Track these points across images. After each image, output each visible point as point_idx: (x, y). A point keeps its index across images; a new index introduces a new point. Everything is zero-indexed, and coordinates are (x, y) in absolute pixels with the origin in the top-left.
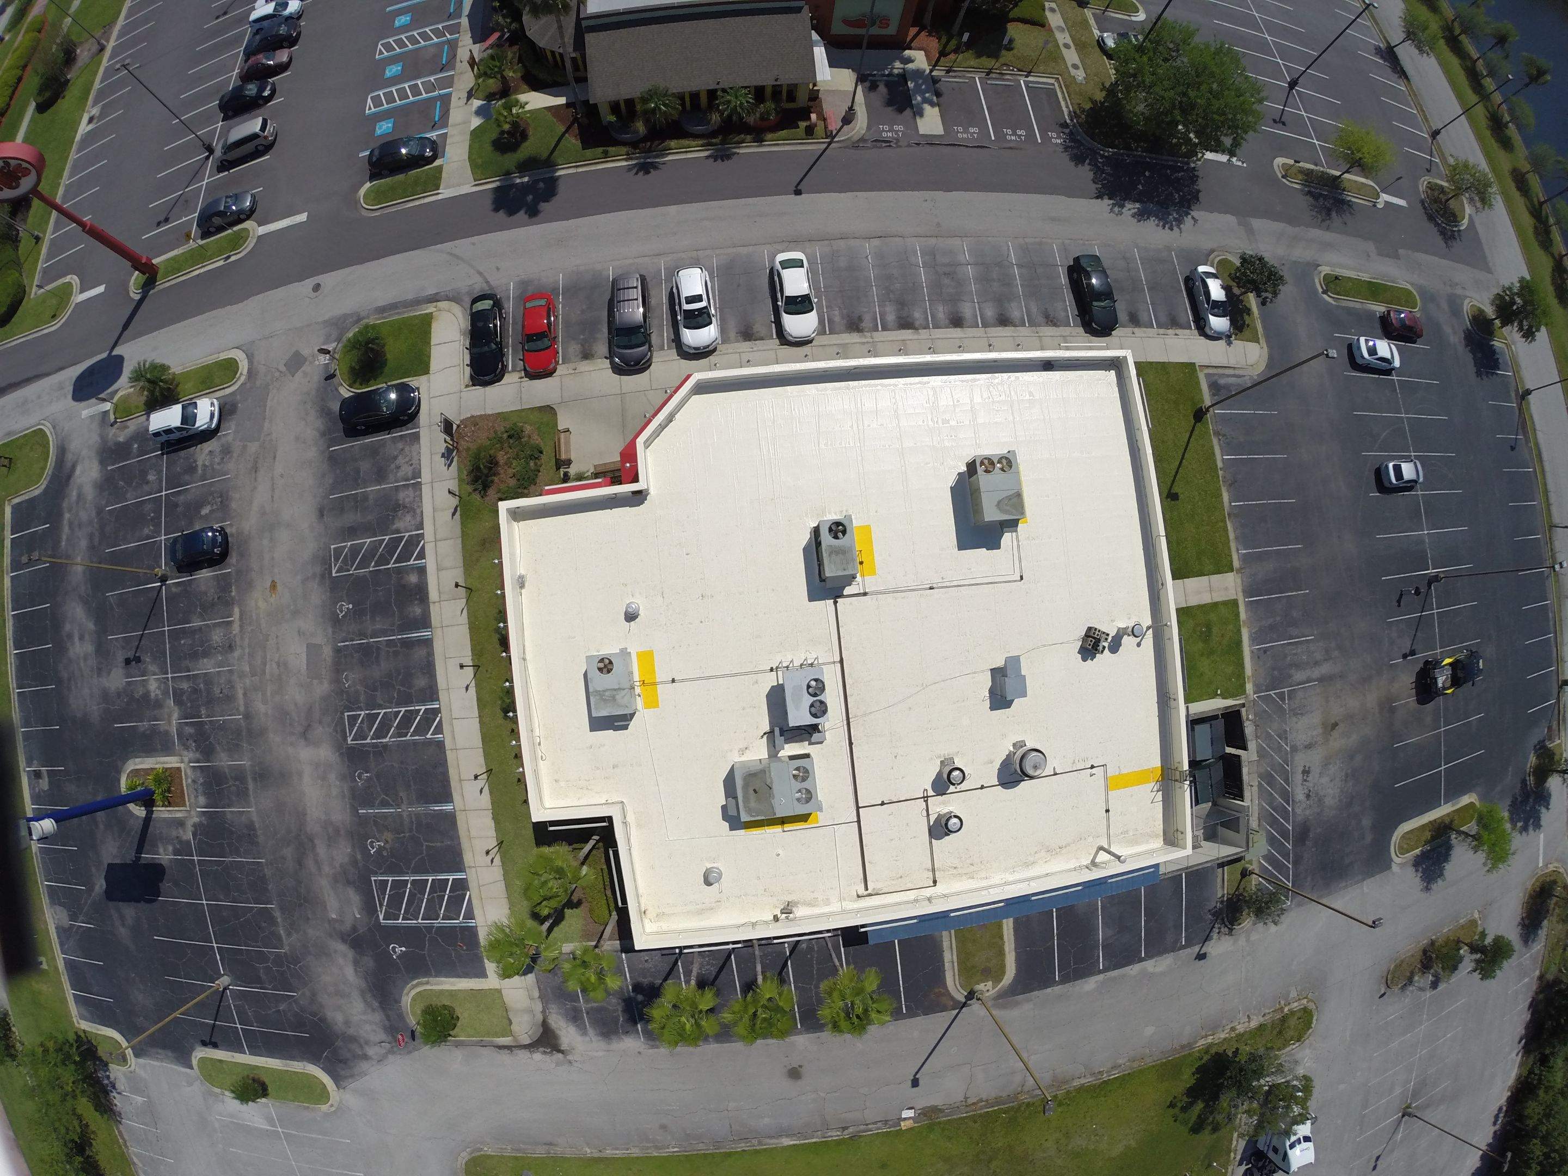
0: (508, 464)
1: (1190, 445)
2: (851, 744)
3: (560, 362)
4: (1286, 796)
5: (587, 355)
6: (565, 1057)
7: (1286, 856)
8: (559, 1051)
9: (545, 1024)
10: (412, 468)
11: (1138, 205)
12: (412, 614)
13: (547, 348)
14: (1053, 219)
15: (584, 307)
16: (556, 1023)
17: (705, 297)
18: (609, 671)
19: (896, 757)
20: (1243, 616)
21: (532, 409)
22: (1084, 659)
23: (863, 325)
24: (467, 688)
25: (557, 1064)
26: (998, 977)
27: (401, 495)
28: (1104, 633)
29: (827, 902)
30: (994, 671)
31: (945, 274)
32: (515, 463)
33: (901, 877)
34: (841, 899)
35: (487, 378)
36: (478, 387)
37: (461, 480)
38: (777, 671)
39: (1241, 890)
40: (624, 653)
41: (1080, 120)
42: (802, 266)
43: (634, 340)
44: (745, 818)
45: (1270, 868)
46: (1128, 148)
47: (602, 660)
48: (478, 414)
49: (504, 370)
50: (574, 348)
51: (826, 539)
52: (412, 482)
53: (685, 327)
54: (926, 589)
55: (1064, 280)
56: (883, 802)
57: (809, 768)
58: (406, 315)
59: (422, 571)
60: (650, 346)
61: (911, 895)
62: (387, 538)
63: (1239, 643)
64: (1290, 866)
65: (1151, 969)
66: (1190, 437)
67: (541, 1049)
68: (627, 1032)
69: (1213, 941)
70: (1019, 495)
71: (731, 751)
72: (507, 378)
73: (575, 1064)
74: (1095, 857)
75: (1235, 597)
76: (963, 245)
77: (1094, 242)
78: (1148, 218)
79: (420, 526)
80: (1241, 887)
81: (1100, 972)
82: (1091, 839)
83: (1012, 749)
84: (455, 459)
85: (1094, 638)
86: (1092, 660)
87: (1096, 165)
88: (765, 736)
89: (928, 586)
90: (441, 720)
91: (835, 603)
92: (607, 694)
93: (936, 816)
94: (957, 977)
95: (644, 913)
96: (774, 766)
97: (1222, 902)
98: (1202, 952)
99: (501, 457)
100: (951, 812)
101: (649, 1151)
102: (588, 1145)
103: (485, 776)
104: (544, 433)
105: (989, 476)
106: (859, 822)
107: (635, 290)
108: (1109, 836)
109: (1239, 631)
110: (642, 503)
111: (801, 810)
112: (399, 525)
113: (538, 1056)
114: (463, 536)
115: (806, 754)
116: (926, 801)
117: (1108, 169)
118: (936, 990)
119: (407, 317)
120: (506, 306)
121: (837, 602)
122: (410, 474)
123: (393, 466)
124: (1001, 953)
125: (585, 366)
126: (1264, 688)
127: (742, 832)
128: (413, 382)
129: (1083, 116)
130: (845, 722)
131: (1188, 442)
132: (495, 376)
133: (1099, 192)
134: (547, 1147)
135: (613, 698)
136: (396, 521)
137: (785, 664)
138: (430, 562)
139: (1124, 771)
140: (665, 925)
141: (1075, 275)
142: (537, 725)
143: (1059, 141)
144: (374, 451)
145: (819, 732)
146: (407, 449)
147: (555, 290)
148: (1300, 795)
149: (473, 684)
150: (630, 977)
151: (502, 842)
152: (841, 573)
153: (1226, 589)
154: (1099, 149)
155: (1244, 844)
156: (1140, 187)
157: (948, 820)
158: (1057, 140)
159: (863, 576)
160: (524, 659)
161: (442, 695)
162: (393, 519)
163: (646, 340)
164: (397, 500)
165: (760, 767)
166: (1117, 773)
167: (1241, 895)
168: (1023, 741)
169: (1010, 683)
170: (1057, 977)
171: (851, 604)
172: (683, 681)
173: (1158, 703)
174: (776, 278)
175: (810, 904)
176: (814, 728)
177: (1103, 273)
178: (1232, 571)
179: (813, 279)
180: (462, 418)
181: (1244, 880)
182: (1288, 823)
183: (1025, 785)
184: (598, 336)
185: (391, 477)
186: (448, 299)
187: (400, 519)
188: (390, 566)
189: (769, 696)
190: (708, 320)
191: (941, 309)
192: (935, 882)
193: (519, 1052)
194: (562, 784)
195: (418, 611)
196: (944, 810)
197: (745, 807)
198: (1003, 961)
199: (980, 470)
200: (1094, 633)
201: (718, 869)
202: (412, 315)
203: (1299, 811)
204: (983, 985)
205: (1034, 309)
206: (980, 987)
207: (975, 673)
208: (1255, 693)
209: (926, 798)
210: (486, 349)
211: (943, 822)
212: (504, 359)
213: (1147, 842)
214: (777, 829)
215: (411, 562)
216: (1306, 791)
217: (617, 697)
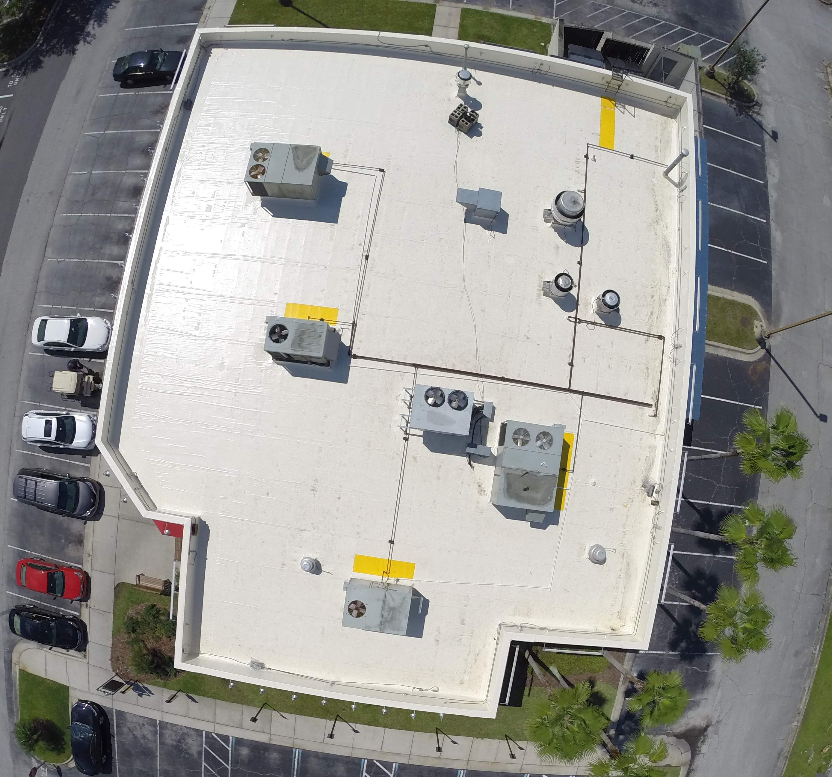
0: (158, 639)
1: (310, 14)
2: (503, 379)
3: (80, 566)
4: (650, 21)
5: (80, 541)
6: (713, 725)
7: (704, 39)
8: (706, 729)
9: (679, 736)
10: (146, 726)
11: (92, 22)
12: (276, 761)
13: (64, 577)
14: (78, 93)
15: (39, 532)
16: (681, 726)
17: (49, 418)
18: (363, 607)
19: (528, 338)
20: (479, 8)
21: (115, 604)
22: (480, 134)
23: (115, 276)
24: (356, 731)
25: (716, 734)
26: (753, 314)
27: (169, 741)
28: (459, 108)
29: (652, 448)
30: (468, 219)
31: (93, 195)
32: (157, 634)
33: (647, 368)
34: (653, 434)
35: (79, 637)
36: (87, 647)
37: (165, 686)
38: (409, 434)
39: (726, 83)
40: (349, 585)
41: (7, 59)
42: (46, 321)
43: (72, 494)
44: (550, 508)
45: (711, 55)
46: (41, 23)
47: (350, 611)
48: (110, 653)
49: (77, 620)
50: (71, 550)
51: (284, 347)
52: (158, 728)
53: (71, 443)
54: (366, 264)
55: (131, 93)
56: (570, 364)
57: (517, 427)
58: (18, 692)
59: (239, 742)
60: (83, 480)
61: (667, 364)
62: (204, 764)
63: (503, 17)
64: (713, 39)
65: (776, 180)
66: (303, 13)
67: (699, 744)
68: (708, 665)
69: (763, 122)
70: (296, 148)
71: (478, 502)
72: (85, 618)
73: (721, 718)
74: (673, 183)
75: (460, 9)
76: (74, 174)
77: (108, 62)
78: (105, 14)
79: (199, 732)
80: (723, 82)
81: (768, 223)
82: (655, 181)
83: (549, 224)
84: (146, 685)
85: (461, 117)
86: (482, 128)
87: (47, 52)
88: (473, 464)
89: (364, 260)
90: (380, 762)
91: (355, 357)
92: (386, 614)
93: (597, 316)
94: (743, 350)
95: (613, 630)
96: (506, 463)
97: (732, 102)
98: (771, 134)
99: (151, 644)
100: (598, 298)
101: (812, 671)
102: (791, 722)
103: (441, 736)
104: (138, 599)
105: (268, 172)
106: (583, 393)
107: (28, 481)
108: (656, 163)
109: (493, 14)
110: (207, 527)
111: (557, 448)
112: (194, 750)
113: (704, 749)
114: (215, 698)
115: (502, 427)
116: (581, 321)
117: (55, 41)
118: (750, 372)
119: (20, 691)
120: (24, 603)
121: (355, 355)
122: (151, 728)
123: (142, 741)
124: (732, 303)
125: (88, 545)
126: (549, 9)
127: (562, 513)
128: (73, 702)
129: (4, 56)
130: (480, 379)
131: (308, 15)
132: (79, 629)
133: (70, 51)
134: (781, 758)
135: (392, 609)
136: (191, 752)
137: (404, 424)
138: (233, 733)
139: (598, 130)
140: (632, 613)
141: (130, 82)
142: (402, 687)
143: (17, 80)
144: (126, 754)
145: (482, 408)
146: (129, 725)
147: (20, 554)
148: (654, 11)
149: (353, 725)
150: (662, 651)
151: (506, 736)
152: (323, 342)
153: (450, 14)
154: (35, 47)
155: (689, 59)
156: (77, 18)
157: (606, 304)
158: (16, 81)
159: (335, 322)
160: (333, 683)
161: (357, 754)
162: (188, 754)
163: (74, 481)
164: (172, 746)
165: (503, 478)
166: (599, 137)
167: (730, 84)
168: (545, 211)
169: (483, 204)
170: (764, 262)
171: (361, 342)
172: (394, 533)
173: (540, 82)
174: (51, 348)
175: (651, 465)
176: (477, 412)
177: (134, 56)
178: (435, 6)
179: (60, 315)
180: (111, 669)
181: (716, 77)
182: (674, 28)
183: (589, 221)
184: (65, 525)
185: (151, 745)
186: (10, 652)
187: (189, 748)
188: (230, 769)
189: (433, 449)
190: (70, 420)
191: (121, 204)
192: (660, 337)
193: (695, 764)
194: (466, 678)
195: (275, 755)
196: (593, 306)
197: (539, 504)
198: (739, 304)
199: (260, 179)
200: (456, 117)
201: (592, 547)
202: (18, 687)
203: (667, 16)
204: (755, 329)
205: (147, 122)
206: (757, 332)
207: (464, 238)
208: (552, 17)
209: (577, 321)
210: (54, 631)
211: (606, 310)
212: (67, 617)
213: (670, 133)
214: (569, 477)
215: (230, 749)
216: (651, 5)
217: (392, 605)
